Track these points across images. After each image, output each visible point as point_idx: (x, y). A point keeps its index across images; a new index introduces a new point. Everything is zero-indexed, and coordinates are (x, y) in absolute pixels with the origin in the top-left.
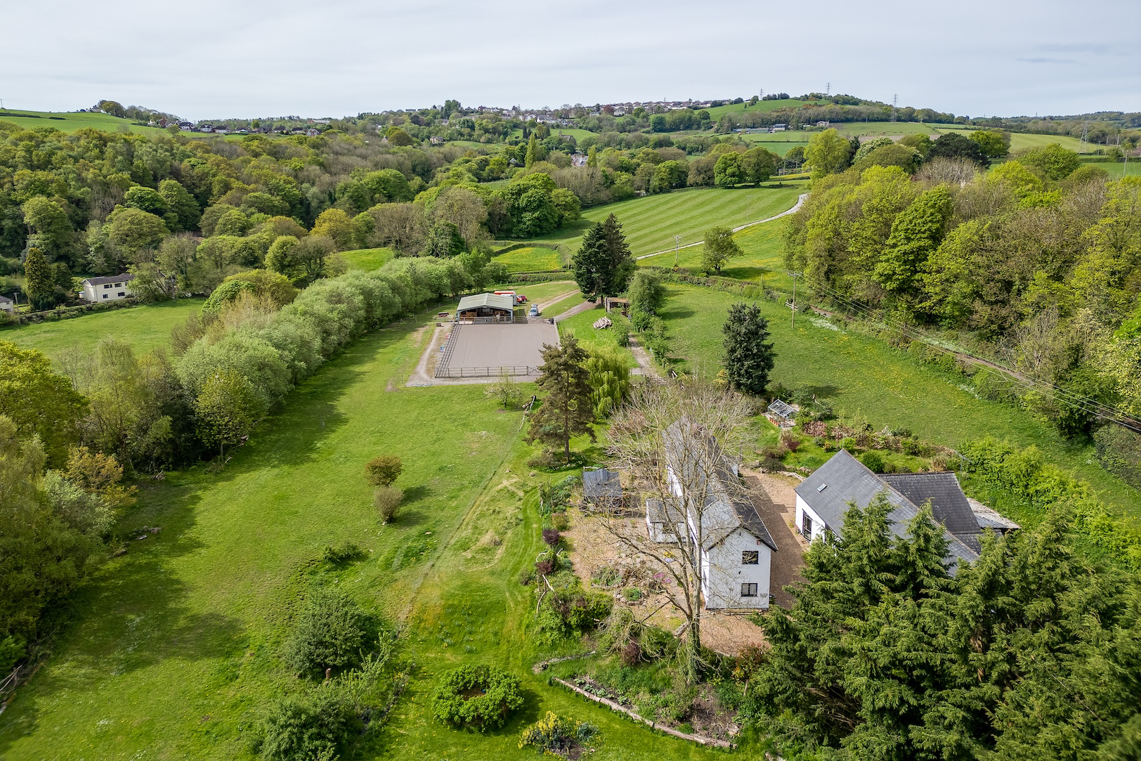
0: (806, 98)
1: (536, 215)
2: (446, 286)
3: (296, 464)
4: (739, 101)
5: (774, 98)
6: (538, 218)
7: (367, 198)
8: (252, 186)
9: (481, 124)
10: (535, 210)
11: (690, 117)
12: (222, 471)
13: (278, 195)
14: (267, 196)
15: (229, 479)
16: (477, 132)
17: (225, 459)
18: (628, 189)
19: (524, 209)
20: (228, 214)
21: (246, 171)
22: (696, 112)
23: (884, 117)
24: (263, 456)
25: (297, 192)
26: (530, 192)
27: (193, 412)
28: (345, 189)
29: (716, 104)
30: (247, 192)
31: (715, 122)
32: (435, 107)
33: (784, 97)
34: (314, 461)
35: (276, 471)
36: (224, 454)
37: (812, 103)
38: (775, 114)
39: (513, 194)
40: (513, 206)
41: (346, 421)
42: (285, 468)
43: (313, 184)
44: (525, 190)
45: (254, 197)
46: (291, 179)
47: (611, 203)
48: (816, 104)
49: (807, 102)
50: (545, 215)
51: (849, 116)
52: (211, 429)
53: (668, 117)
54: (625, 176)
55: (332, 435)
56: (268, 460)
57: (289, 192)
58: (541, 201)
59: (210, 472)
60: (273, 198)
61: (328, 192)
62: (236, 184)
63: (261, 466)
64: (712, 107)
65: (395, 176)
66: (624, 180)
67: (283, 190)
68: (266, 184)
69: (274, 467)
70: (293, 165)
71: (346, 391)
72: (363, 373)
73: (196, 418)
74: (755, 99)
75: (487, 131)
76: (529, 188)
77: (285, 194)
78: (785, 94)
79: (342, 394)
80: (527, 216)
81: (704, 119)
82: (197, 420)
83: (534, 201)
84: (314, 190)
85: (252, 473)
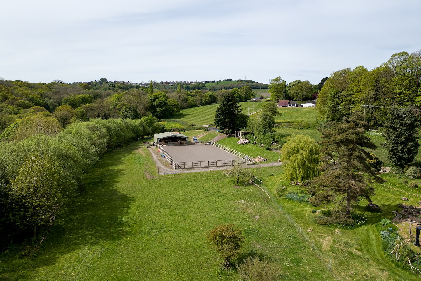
0: (238, 81)
1: (163, 108)
2: (141, 131)
3: (114, 239)
4: (214, 82)
5: (227, 80)
6: (164, 110)
7: (78, 105)
8: (19, 98)
9: (118, 85)
10: (162, 107)
11: (199, 86)
12: (39, 254)
13: (33, 102)
14: (27, 102)
15: (49, 262)
16: (116, 88)
17: (39, 240)
18: (194, 102)
19: (157, 106)
20: (7, 108)
21: (16, 92)
22: (201, 85)
23: (266, 87)
24: (76, 234)
25: (43, 101)
26: (160, 99)
27: (6, 195)
28: (67, 100)
29: (206, 82)
30: (17, 100)
31: (208, 88)
32: (95, 81)
33: (231, 80)
34: (130, 234)
35: (97, 248)
36: (37, 235)
37: (241, 82)
38: (229, 86)
39: (152, 100)
40: (152, 105)
41: (133, 200)
42: (106, 244)
43: (50, 99)
44: (157, 98)
45: (21, 102)
46: (39, 96)
47: (187, 108)
48: (242, 83)
49: (239, 82)
50: (167, 109)
51: (255, 87)
52: (25, 211)
53: (190, 86)
54: (192, 98)
55: (130, 211)
56: (84, 237)
57: (39, 101)
58: (165, 103)
59: (25, 255)
60: (30, 103)
61: (58, 102)
62: (10, 96)
63: (79, 244)
64: (205, 83)
65: (89, 97)
66: (192, 99)
67: (35, 100)
68: (27, 97)
69: (93, 244)
70: (39, 92)
71: (118, 180)
72: (121, 170)
73: (9, 201)
74: (220, 81)
75: (120, 88)
76: (159, 97)
77: (36, 102)
78: (231, 79)
79: (116, 182)
80: (159, 109)
81: (203, 87)
82: (11, 204)
83: (162, 102)
84: (51, 100)
85: (73, 253)
